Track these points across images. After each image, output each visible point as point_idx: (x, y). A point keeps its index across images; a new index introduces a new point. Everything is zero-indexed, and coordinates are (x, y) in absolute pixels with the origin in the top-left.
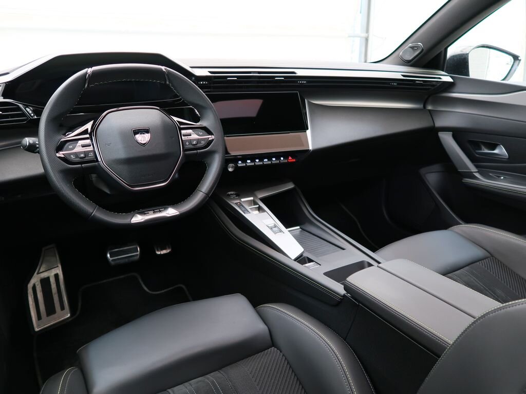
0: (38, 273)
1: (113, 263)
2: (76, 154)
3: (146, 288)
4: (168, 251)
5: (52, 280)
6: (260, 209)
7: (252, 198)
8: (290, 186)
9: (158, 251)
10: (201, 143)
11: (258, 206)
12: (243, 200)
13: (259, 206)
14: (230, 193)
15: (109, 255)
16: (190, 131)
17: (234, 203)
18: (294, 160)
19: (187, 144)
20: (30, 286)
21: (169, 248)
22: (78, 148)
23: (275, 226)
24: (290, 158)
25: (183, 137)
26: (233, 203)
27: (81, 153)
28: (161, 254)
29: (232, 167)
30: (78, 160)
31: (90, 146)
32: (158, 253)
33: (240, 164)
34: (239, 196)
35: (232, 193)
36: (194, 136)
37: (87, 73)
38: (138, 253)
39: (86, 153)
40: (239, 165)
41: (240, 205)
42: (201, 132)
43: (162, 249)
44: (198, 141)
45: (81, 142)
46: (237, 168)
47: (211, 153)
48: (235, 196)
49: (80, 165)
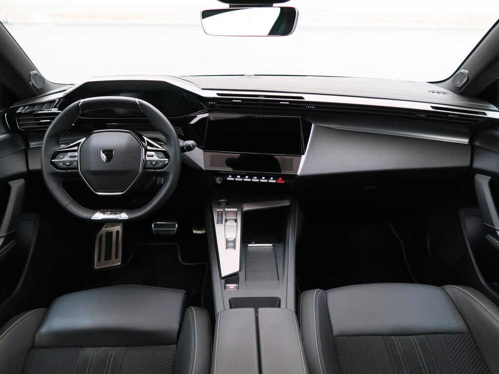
0: (105, 227)
1: (154, 232)
2: (64, 162)
3: (179, 258)
4: (204, 232)
5: (114, 235)
7: (236, 210)
8: (287, 203)
9: (195, 230)
10: (158, 164)
12: (227, 209)
13: (236, 218)
14: (221, 201)
15: (153, 226)
16: (153, 153)
18: (283, 182)
19: (148, 163)
20: (99, 235)
21: (204, 230)
22: (67, 158)
23: (233, 241)
24: (280, 179)
25: (146, 157)
26: (216, 211)
27: (67, 161)
28: (196, 234)
30: (65, 166)
31: (76, 157)
32: (195, 232)
33: (230, 178)
34: (228, 204)
35: (223, 200)
36: (155, 158)
37: (80, 102)
38: (176, 229)
39: (71, 162)
41: (220, 214)
42: (161, 155)
43: (198, 230)
44: (157, 162)
45: (69, 154)
48: (224, 204)
49: (65, 171)
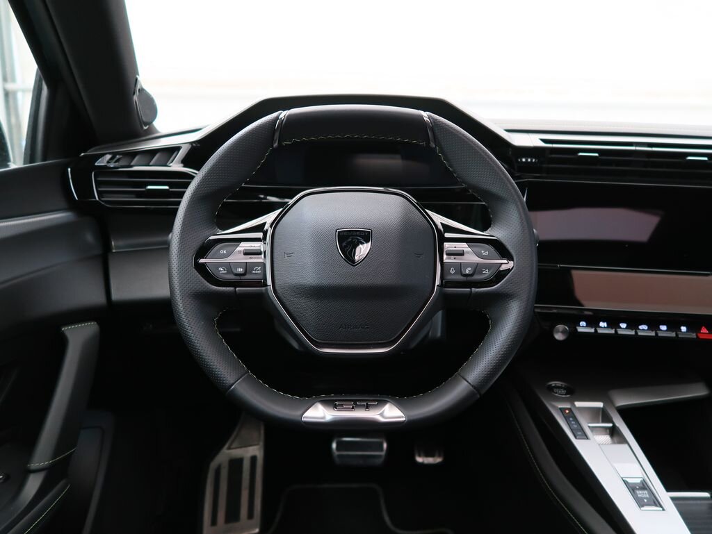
0: (229, 448)
1: (337, 461)
2: (229, 266)
3: (387, 519)
4: (438, 460)
5: (246, 465)
6: (614, 432)
7: (600, 405)
9: (420, 456)
10: (481, 273)
11: (611, 425)
12: (578, 404)
13: (614, 425)
14: (553, 383)
15: (334, 446)
16: (463, 246)
17: (556, 408)
19: (452, 271)
20: (213, 465)
21: (439, 456)
22: (237, 256)
23: (644, 486)
24: (704, 330)
25: (445, 256)
26: (554, 407)
27: (238, 264)
28: (422, 465)
29: (564, 332)
30: (231, 277)
31: (260, 254)
32: (419, 460)
33: (583, 328)
34: (574, 392)
35: (559, 383)
36: (471, 256)
37: (277, 118)
38: (383, 453)
39: (248, 267)
40: (580, 330)
41: (570, 416)
42: (486, 250)
43: (427, 455)
44: (477, 268)
45: (244, 246)
46: (573, 335)
47: (502, 298)
48: (563, 392)
49: (232, 289)
